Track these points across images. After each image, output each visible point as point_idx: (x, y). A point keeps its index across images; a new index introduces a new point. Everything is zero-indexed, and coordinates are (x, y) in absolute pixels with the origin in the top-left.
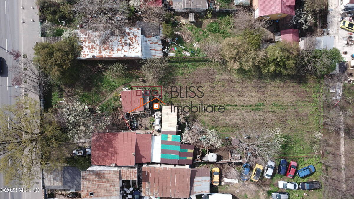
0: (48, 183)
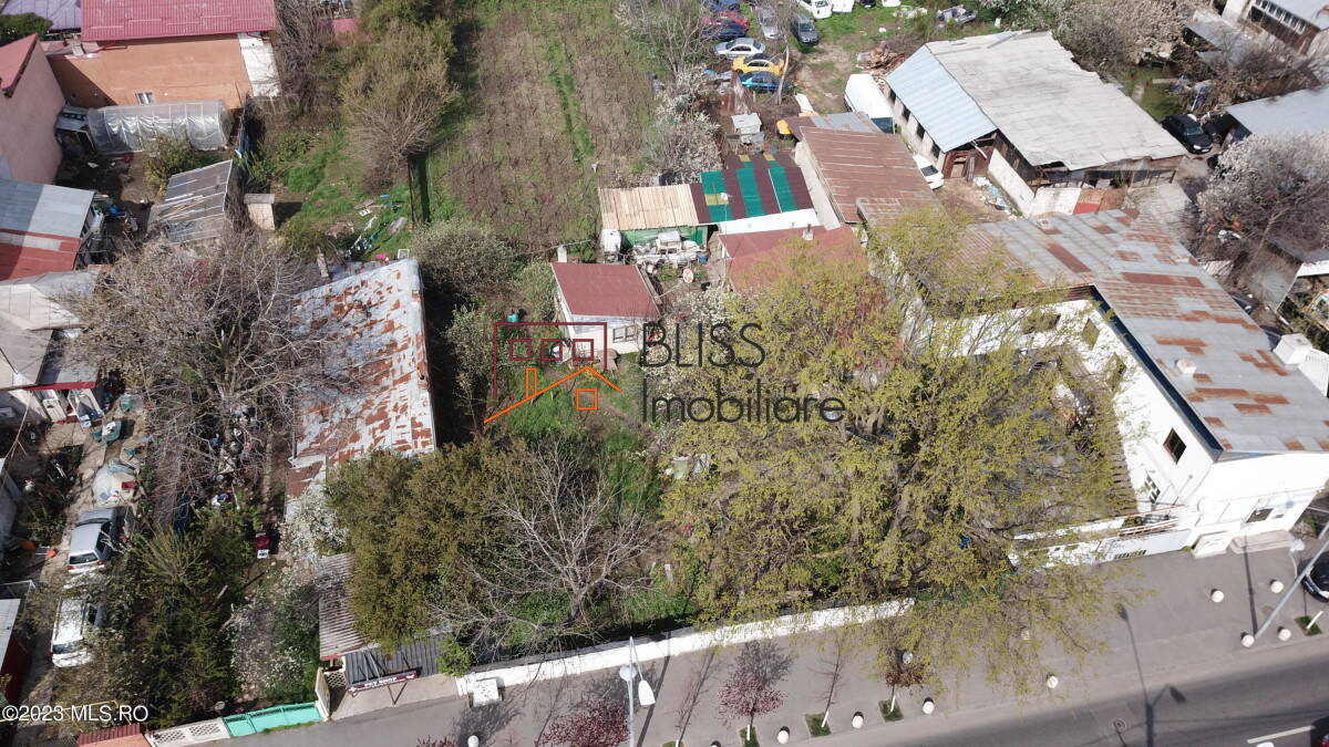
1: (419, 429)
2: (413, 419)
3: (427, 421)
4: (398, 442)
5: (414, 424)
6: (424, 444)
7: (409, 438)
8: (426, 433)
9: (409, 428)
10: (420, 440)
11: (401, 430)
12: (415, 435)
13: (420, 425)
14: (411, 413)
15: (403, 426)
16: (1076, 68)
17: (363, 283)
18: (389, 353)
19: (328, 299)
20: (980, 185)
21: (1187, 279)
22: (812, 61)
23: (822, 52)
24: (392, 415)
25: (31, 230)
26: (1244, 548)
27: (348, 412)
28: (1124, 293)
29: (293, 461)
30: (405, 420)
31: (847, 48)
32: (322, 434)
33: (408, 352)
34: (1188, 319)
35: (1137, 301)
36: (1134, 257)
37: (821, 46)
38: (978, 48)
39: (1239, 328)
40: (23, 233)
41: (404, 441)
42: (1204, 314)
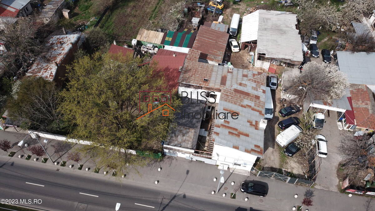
0: (188, 144)
1: (51, 75)
2: (51, 72)
3: (54, 73)
4: (46, 76)
5: (51, 73)
6: (51, 78)
7: (48, 76)
8: (52, 76)
9: (49, 74)
10: (50, 77)
11: (48, 74)
12: (50, 76)
13: (52, 74)
14: (52, 70)
15: (49, 73)
16: (294, 27)
17: (66, 37)
18: (59, 55)
19: (58, 38)
20: (251, 54)
21: (256, 96)
22: (234, 7)
23: (240, 5)
24: (49, 69)
25: (11, 6)
26: (233, 171)
27: (42, 66)
28: (229, 94)
29: (26, 74)
30: (50, 72)
31: (247, 5)
32: (35, 69)
33: (61, 56)
34: (242, 106)
35: (230, 97)
36: (245, 85)
37: (240, 3)
38: (273, 14)
39: (258, 113)
40: (8, 6)
41: (47, 76)
42: (250, 107)
